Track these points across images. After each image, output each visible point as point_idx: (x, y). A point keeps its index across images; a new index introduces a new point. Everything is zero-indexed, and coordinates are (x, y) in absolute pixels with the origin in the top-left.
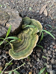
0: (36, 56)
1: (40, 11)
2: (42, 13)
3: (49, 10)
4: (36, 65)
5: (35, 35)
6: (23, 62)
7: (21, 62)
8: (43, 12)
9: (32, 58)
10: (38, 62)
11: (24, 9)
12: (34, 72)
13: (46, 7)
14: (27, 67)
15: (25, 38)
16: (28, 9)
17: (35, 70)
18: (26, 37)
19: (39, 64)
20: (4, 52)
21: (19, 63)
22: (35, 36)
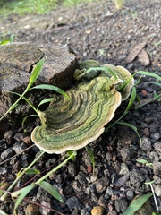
0: (117, 159)
1: (127, 55)
2: (133, 59)
3: (155, 52)
4: (117, 185)
5: (112, 92)
6: (73, 175)
7: (67, 173)
8: (137, 58)
9: (102, 163)
10: (124, 178)
11: (85, 54)
12: (111, 208)
13: (146, 47)
14: (87, 191)
15: (81, 103)
16: (96, 52)
17: (114, 202)
18: (85, 100)
19: (128, 184)
20: (19, 137)
21: (62, 177)
22: (111, 96)
